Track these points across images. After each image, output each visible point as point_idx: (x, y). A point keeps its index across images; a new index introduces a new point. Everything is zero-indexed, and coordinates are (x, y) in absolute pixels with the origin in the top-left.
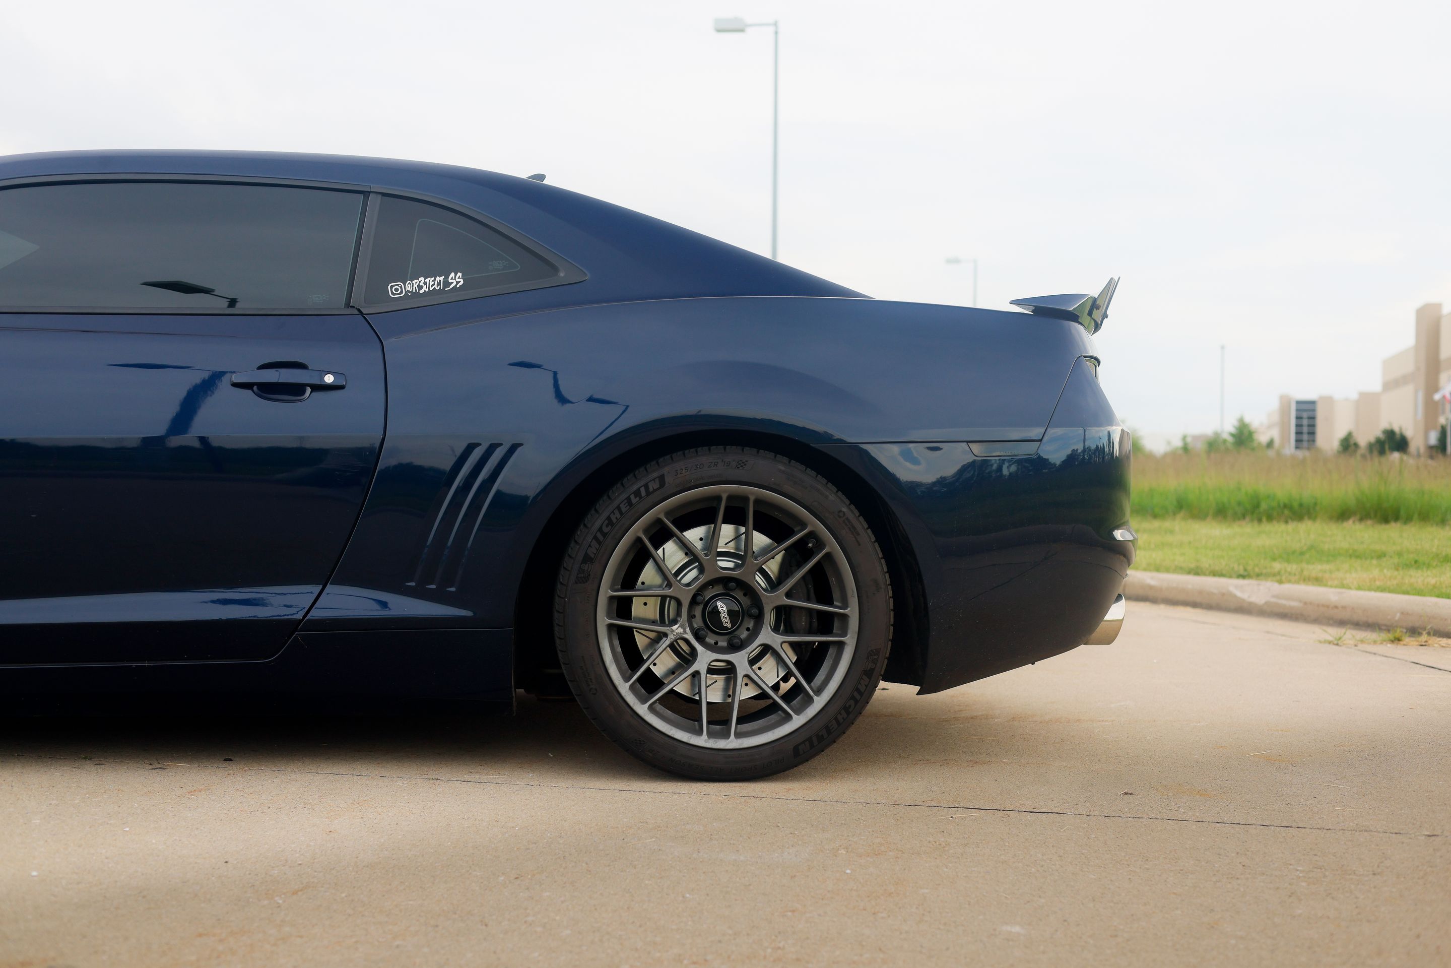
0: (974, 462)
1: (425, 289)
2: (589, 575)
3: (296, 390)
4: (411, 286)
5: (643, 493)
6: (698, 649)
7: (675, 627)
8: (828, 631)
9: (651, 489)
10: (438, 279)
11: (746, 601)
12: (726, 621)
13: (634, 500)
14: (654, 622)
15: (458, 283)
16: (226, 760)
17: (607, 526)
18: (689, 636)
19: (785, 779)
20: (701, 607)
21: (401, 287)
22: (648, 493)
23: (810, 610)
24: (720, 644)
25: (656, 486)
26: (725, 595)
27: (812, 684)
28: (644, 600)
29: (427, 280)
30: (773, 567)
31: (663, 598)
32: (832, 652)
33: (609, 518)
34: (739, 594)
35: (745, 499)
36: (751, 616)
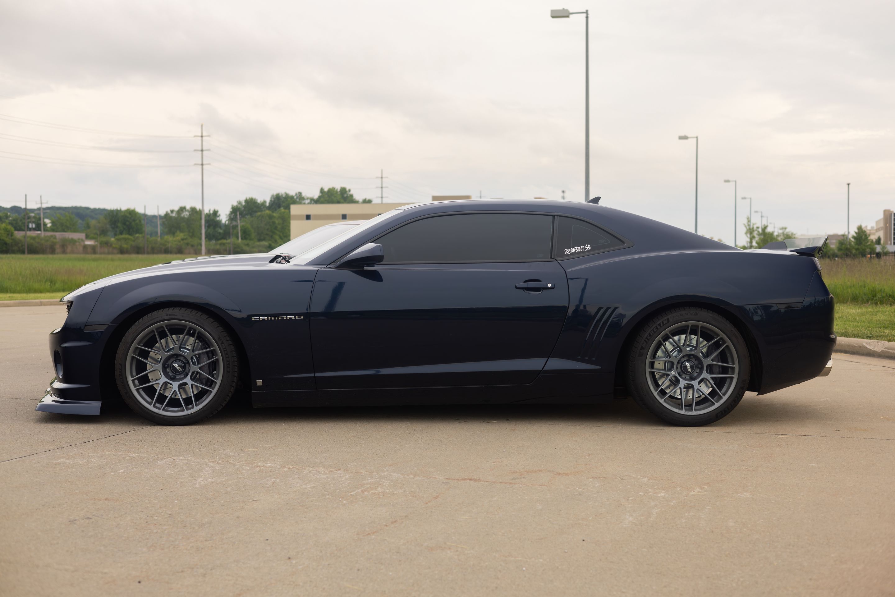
0: (778, 310)
1: (577, 251)
2: (643, 354)
3: (538, 289)
4: (572, 250)
5: (662, 325)
6: (680, 380)
7: (672, 372)
8: (726, 373)
9: (664, 323)
10: (582, 247)
11: (696, 362)
12: (689, 369)
13: (659, 327)
14: (662, 370)
15: (589, 248)
16: (507, 420)
17: (649, 336)
18: (677, 375)
19: (711, 426)
20: (680, 364)
21: (569, 250)
22: (664, 325)
23: (719, 365)
24: (687, 378)
25: (666, 322)
26: (688, 360)
27: (721, 392)
28: (659, 362)
29: (578, 248)
30: (705, 350)
31: (665, 362)
32: (728, 380)
33: (650, 334)
34: (693, 360)
35: (697, 326)
36: (698, 368)
